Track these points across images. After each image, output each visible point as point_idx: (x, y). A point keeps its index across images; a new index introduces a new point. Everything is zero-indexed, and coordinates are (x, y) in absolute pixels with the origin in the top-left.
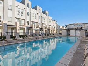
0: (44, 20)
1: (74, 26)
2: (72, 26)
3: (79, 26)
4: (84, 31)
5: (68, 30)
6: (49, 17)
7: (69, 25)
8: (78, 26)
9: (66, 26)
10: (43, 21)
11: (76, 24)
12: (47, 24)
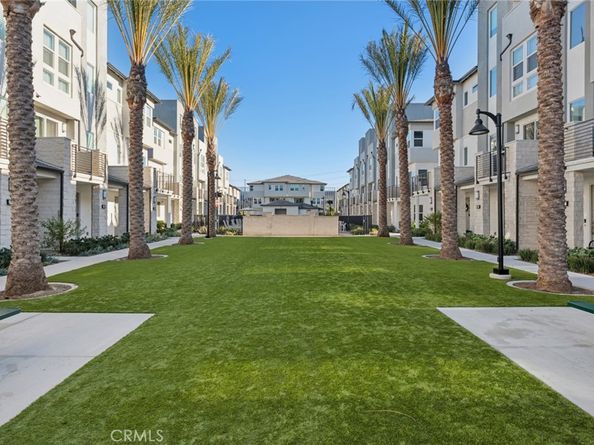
1: (282, 189)
2: (273, 187)
3: (297, 189)
7: (263, 183)
8: (292, 189)
9: (251, 186)
11: (286, 183)
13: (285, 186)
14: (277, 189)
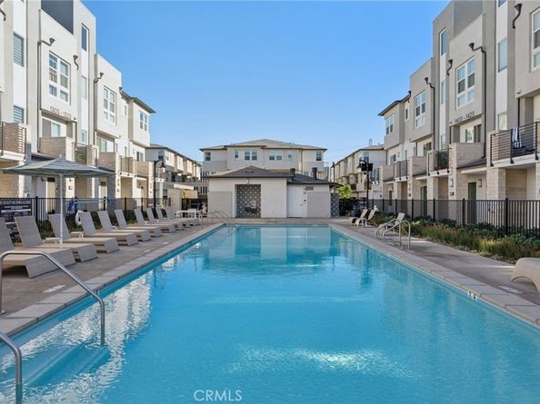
0: (65, 82)
1: (255, 158)
2: (242, 154)
3: (279, 158)
4: (326, 189)
5: (244, 182)
6: (103, 65)
7: (225, 148)
8: (272, 158)
9: (208, 153)
10: (53, 90)
11: (263, 148)
12: (84, 125)
13: (260, 152)
14: (247, 158)
